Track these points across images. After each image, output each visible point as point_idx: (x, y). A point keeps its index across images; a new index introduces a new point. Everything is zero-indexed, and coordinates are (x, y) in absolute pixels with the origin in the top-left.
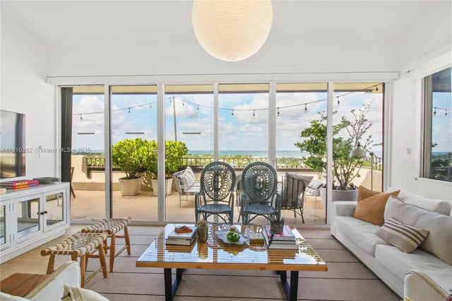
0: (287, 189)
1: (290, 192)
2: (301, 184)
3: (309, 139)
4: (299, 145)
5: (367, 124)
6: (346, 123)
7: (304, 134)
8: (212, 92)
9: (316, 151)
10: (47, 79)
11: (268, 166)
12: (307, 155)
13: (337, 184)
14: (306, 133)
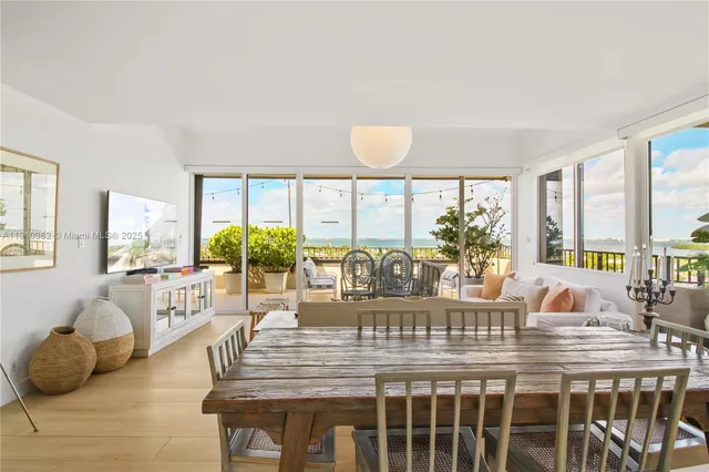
0: (423, 276)
1: (425, 280)
2: (436, 271)
3: (444, 227)
4: (434, 233)
5: (500, 212)
6: (481, 211)
7: (439, 221)
8: (350, 178)
9: (451, 240)
10: (185, 167)
11: (405, 253)
12: (442, 243)
13: (472, 273)
14: (441, 220)
